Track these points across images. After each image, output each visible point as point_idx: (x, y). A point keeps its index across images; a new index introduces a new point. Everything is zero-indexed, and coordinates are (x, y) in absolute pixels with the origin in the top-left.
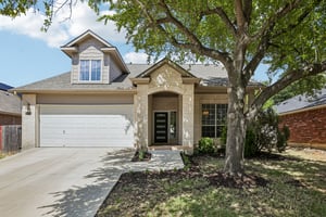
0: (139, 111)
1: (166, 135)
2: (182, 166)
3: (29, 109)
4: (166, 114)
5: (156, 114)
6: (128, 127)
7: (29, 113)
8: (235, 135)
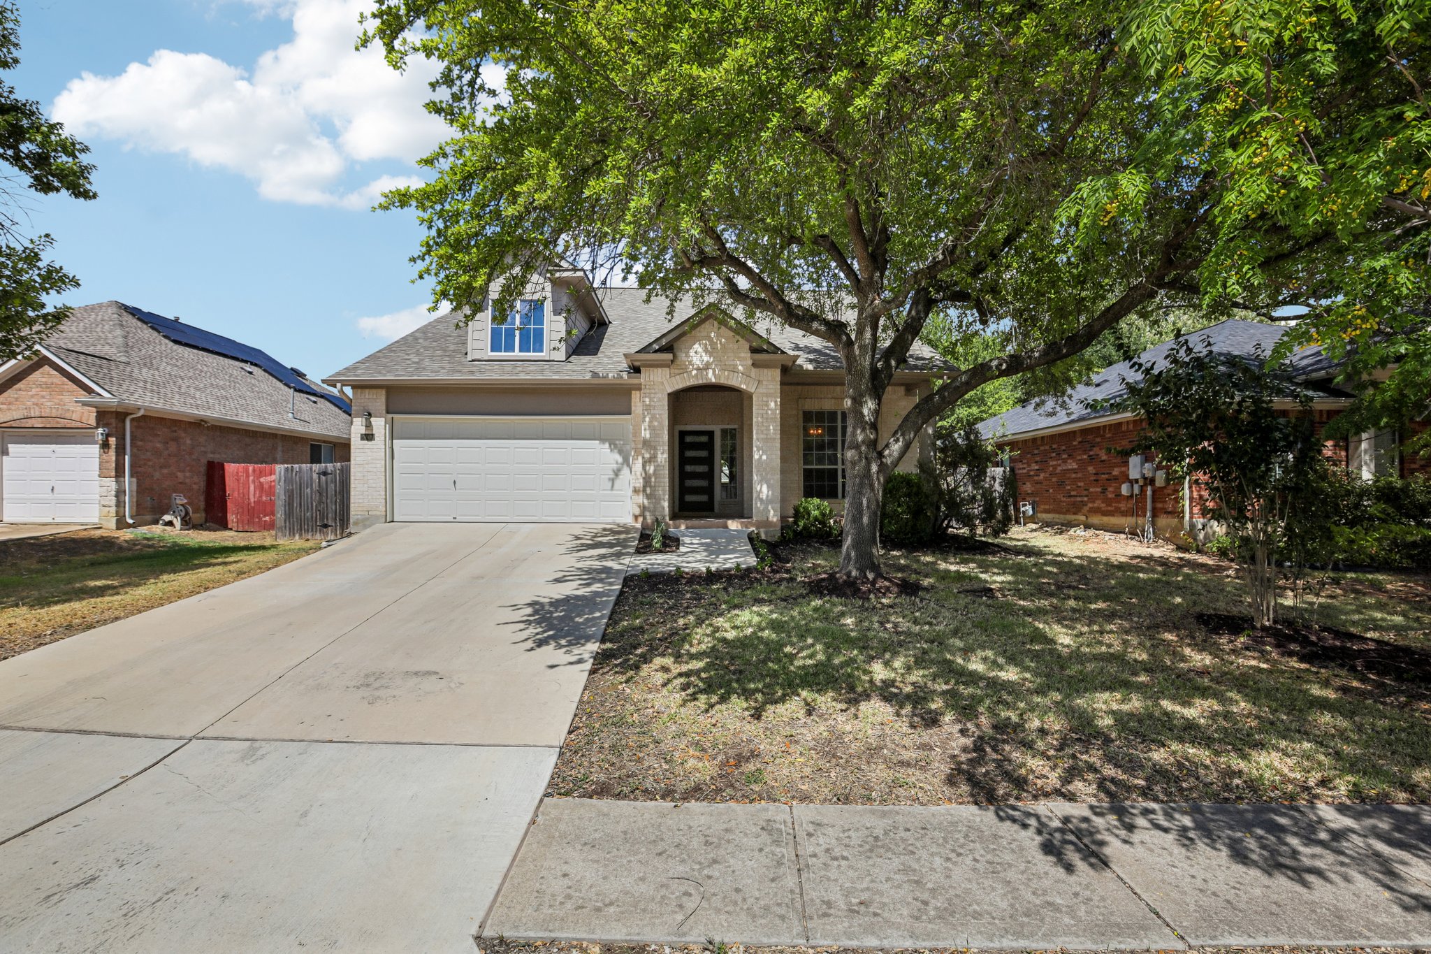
0: (646, 434)
1: (710, 490)
2: (752, 561)
3: (369, 425)
4: (711, 434)
5: (683, 434)
6: (617, 473)
7: (368, 437)
8: (861, 493)
